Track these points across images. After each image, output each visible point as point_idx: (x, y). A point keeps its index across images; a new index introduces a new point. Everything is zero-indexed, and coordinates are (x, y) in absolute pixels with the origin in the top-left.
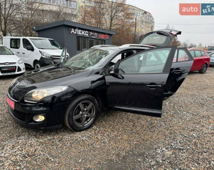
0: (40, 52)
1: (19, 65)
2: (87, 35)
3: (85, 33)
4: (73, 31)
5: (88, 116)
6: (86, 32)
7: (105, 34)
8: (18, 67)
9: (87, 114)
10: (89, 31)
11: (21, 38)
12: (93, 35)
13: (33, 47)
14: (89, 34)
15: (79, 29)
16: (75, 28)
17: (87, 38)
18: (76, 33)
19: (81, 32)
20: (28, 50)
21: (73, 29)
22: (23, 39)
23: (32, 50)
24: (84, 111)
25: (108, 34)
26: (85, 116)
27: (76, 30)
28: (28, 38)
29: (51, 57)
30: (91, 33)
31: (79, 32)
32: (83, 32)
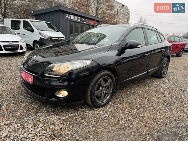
0: (40, 33)
1: (22, 44)
2: (79, 20)
3: (77, 19)
4: (68, 16)
5: (106, 92)
6: (78, 17)
7: (94, 20)
8: (21, 46)
9: (106, 91)
10: (81, 17)
11: (22, 20)
12: (84, 21)
13: (32, 29)
14: (81, 20)
15: (73, 14)
16: (69, 13)
17: (79, 23)
18: (69, 18)
19: (74, 18)
20: (28, 30)
21: (67, 15)
22: (24, 21)
23: (32, 31)
24: (104, 87)
25: (97, 21)
26: (104, 92)
27: (70, 15)
28: (28, 20)
29: (49, 38)
30: (83, 19)
31: (73, 18)
32: (76, 18)
